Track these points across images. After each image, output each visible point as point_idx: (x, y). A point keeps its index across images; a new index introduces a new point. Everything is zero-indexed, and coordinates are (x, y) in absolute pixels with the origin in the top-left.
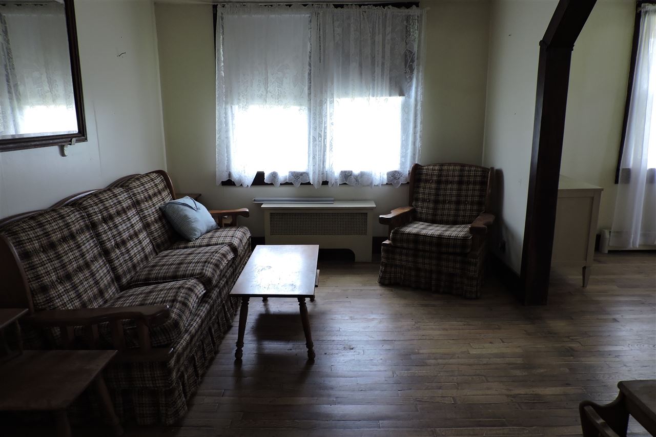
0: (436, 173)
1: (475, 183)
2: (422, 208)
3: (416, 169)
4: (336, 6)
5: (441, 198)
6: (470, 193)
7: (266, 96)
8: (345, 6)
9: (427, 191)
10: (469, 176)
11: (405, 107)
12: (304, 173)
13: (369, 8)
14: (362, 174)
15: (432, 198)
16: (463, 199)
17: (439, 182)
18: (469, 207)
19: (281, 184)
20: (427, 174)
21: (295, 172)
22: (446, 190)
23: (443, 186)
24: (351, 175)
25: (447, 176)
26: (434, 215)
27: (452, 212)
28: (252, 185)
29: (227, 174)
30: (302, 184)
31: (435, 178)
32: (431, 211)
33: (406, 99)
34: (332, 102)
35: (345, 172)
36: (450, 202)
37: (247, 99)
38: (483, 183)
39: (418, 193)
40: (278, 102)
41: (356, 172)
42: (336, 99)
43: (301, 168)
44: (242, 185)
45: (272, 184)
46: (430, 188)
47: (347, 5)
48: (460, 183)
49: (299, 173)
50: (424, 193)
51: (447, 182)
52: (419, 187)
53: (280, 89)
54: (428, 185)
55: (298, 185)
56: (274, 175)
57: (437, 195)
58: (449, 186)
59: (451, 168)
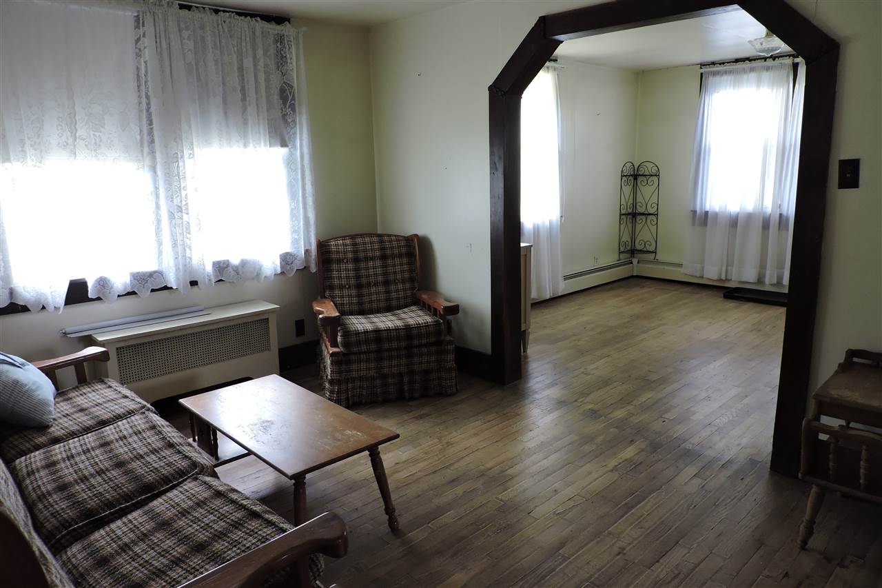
0: (349, 248)
1: (400, 256)
2: (342, 297)
3: (322, 246)
4: (182, 7)
5: (364, 281)
6: (398, 268)
7: (75, 146)
8: (194, 8)
9: (343, 274)
10: (392, 248)
11: (290, 162)
12: (155, 272)
13: (230, 17)
14: (244, 263)
15: (352, 282)
16: (391, 277)
17: (356, 260)
18: (400, 286)
19: (119, 296)
20: (338, 252)
21: (138, 273)
22: (367, 269)
23: (363, 265)
24: (228, 266)
25: (365, 251)
26: (360, 303)
27: (382, 297)
28: (65, 305)
29: (7, 292)
30: (153, 290)
31: (350, 256)
32: (355, 300)
33: (290, 151)
34: (192, 156)
35: (219, 263)
36: (376, 284)
37: (41, 151)
38: (410, 254)
39: (331, 278)
40: (96, 156)
41: (235, 261)
42: (196, 150)
43: (148, 265)
44: (44, 308)
45: (99, 299)
46: (347, 270)
47: (197, 7)
48: (384, 257)
49: (147, 273)
50: (340, 278)
51: (367, 259)
52: (331, 271)
53: (97, 134)
54: (343, 266)
55: (145, 293)
56: (103, 283)
57: (358, 277)
58: (371, 264)
59: (367, 240)
